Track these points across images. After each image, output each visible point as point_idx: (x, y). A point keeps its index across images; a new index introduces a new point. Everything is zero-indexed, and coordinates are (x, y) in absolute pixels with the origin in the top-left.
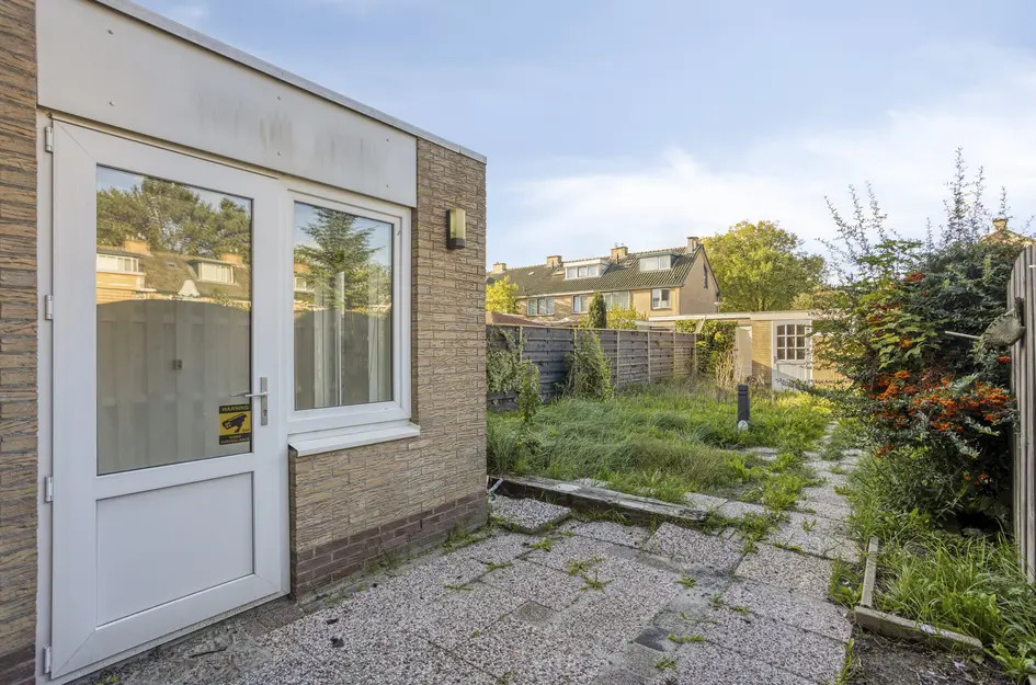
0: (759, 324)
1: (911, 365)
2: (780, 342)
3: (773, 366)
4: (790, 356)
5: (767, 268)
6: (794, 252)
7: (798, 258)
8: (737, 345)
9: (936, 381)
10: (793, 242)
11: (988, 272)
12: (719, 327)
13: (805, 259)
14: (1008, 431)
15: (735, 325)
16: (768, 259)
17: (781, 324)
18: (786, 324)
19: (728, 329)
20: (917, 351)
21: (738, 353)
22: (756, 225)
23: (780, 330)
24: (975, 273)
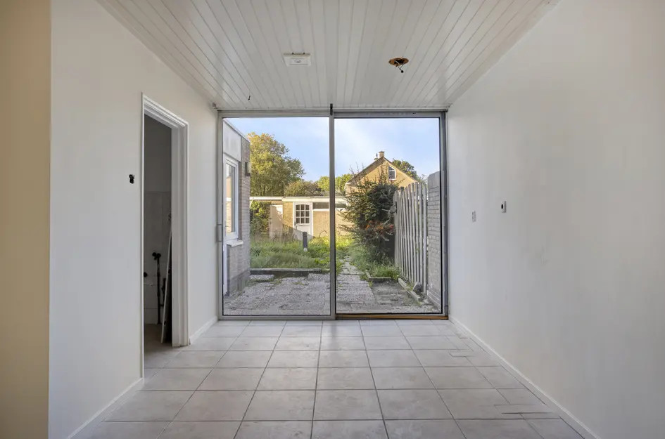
0: (287, 204)
1: (373, 219)
2: (297, 214)
3: (294, 227)
4: (302, 222)
5: (268, 165)
6: (283, 156)
7: (286, 160)
8: (271, 215)
9: (379, 223)
10: (282, 150)
11: (389, 193)
12: (261, 205)
13: (290, 162)
14: (394, 234)
15: (270, 204)
16: (269, 159)
17: (297, 204)
18: (300, 204)
19: (266, 206)
20: (375, 215)
21: (271, 220)
22: (260, 136)
23: (297, 207)
24: (386, 193)
